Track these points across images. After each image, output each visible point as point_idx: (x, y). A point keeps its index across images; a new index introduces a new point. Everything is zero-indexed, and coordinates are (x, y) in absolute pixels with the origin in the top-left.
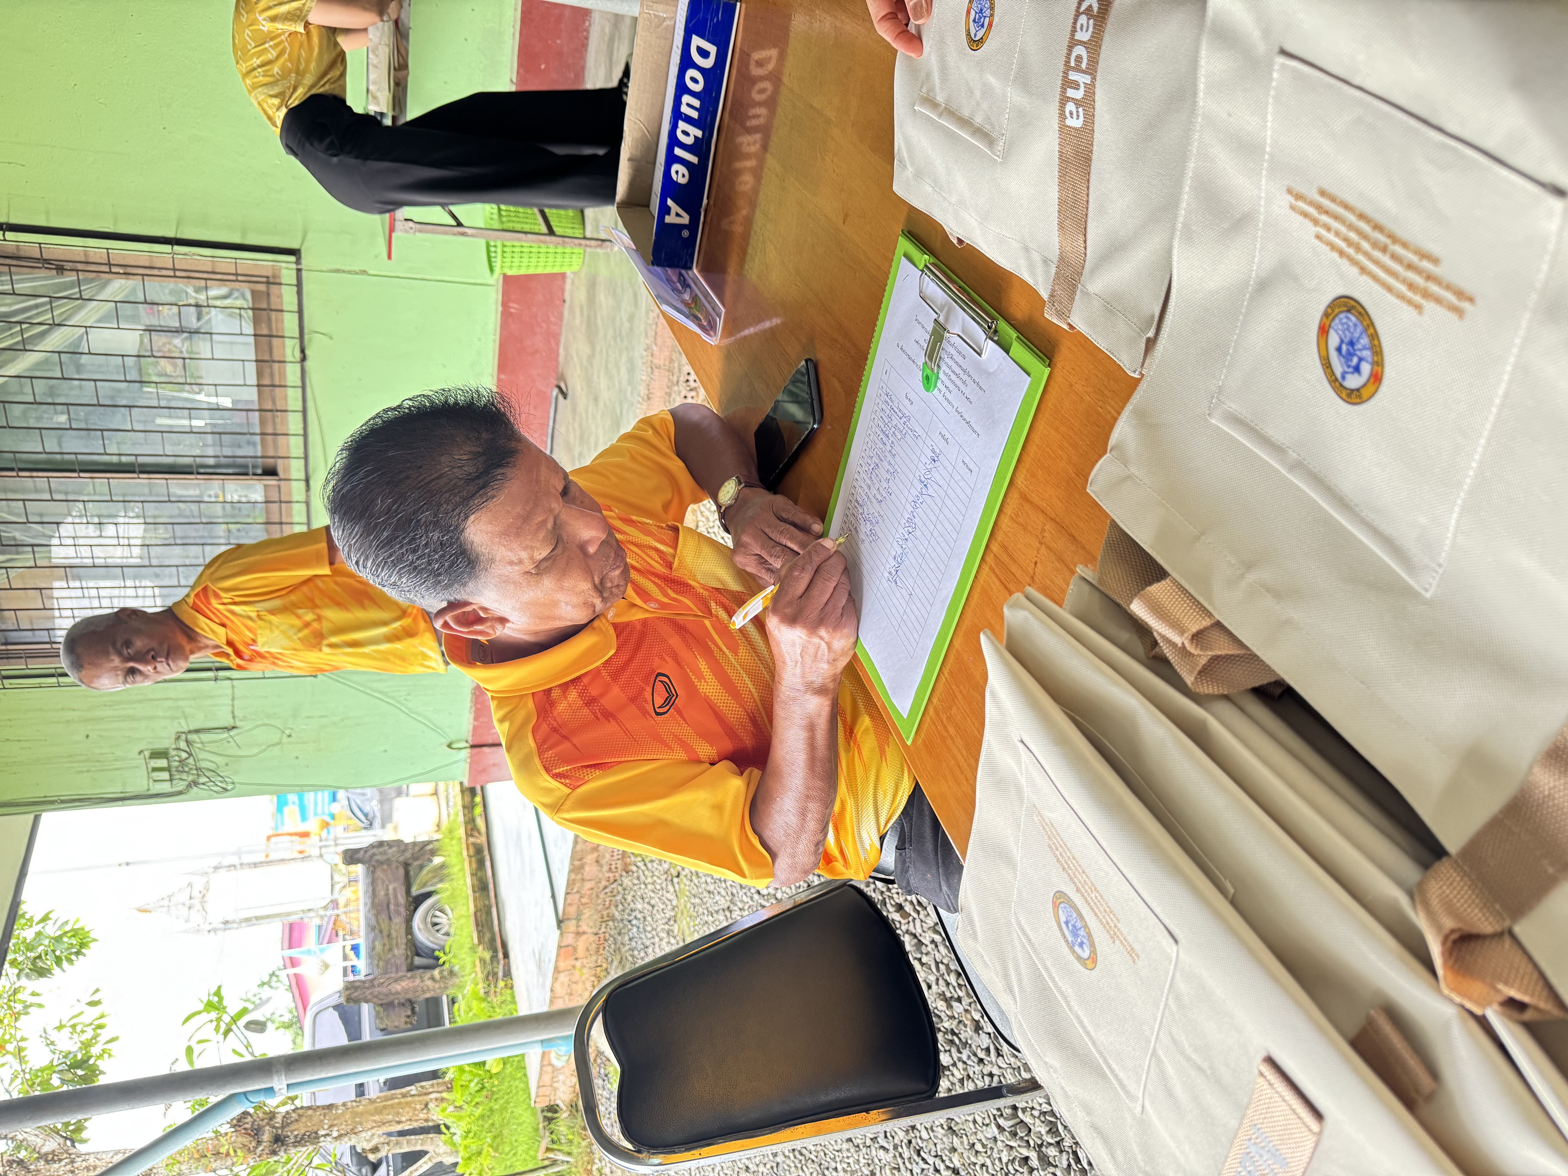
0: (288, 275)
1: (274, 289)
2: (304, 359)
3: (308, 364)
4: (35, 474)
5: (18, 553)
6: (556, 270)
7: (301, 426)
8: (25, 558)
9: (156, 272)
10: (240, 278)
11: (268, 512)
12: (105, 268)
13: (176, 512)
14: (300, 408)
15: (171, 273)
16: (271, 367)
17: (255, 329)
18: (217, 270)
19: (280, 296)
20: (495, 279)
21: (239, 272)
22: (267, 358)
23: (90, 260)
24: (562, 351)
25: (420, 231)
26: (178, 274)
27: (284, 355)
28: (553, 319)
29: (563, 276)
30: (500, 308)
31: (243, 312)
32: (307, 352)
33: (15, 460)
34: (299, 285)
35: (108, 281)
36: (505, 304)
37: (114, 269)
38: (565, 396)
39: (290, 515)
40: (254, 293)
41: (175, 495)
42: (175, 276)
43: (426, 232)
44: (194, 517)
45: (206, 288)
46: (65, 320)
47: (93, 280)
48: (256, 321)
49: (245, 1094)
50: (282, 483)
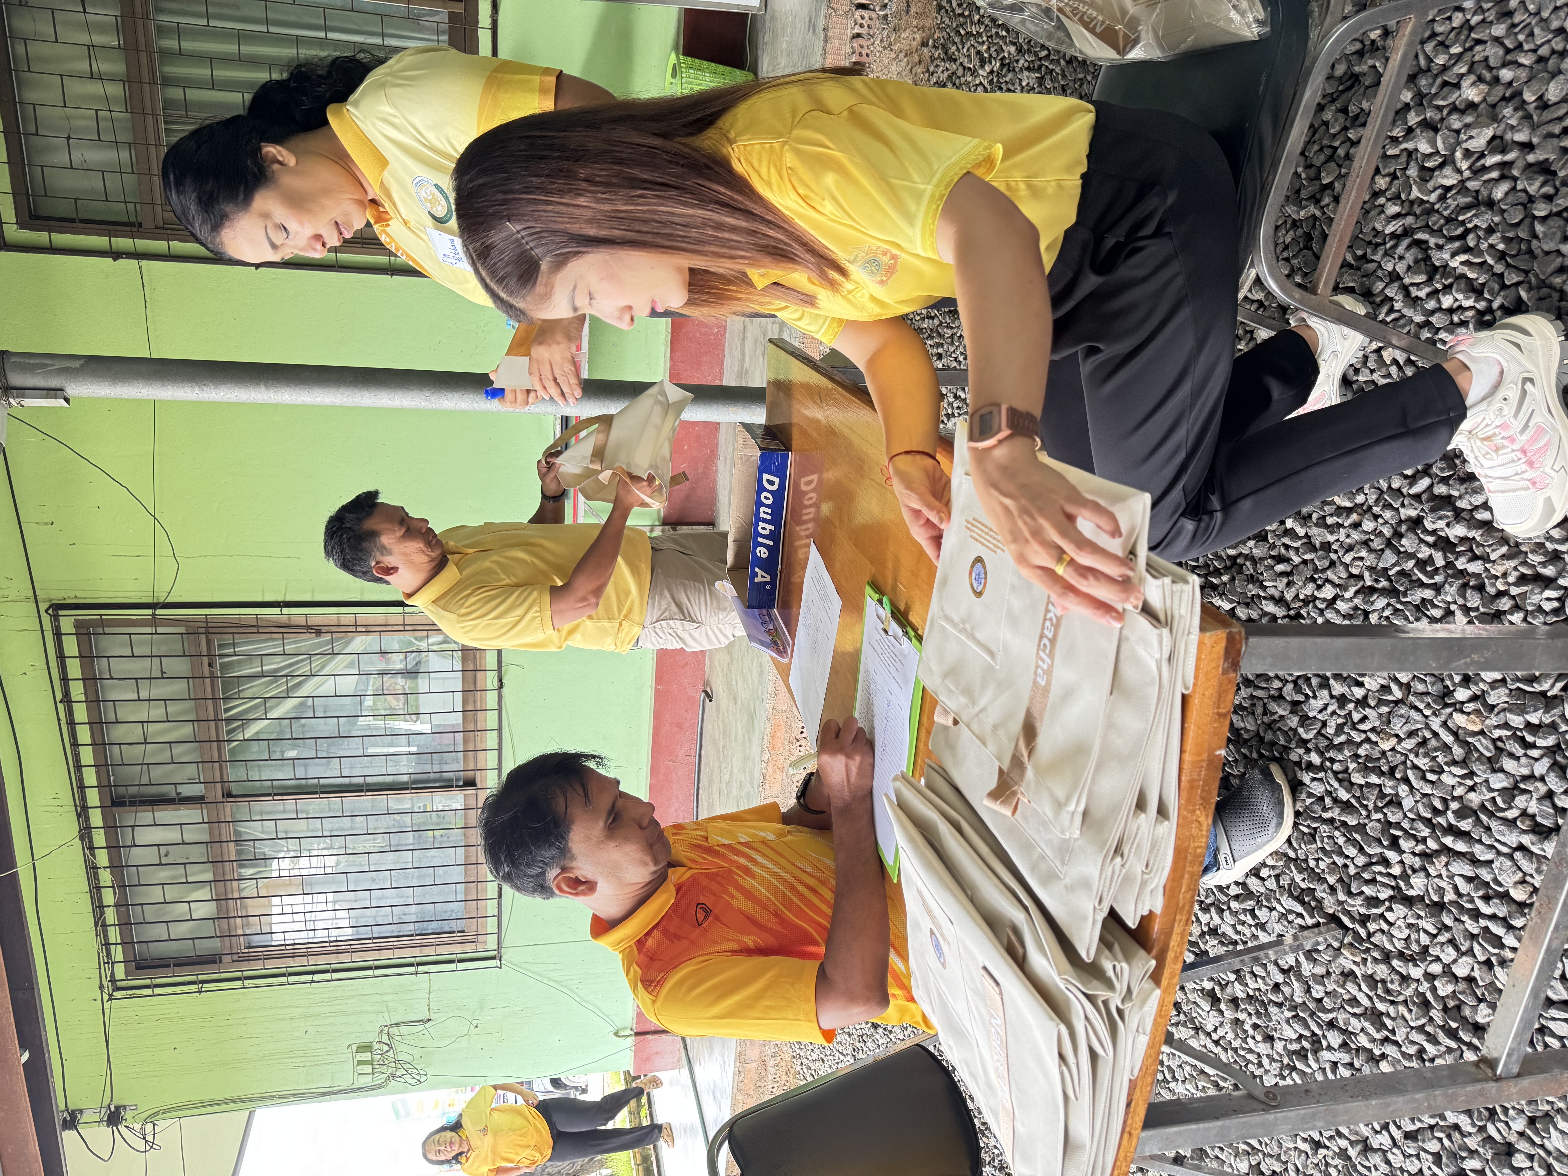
2: (501, 686)
3: (504, 690)
4: (286, 797)
5: (267, 865)
7: (497, 739)
9: (390, 628)
11: (466, 817)
12: (352, 629)
13: (393, 823)
14: (497, 727)
15: (400, 628)
16: (474, 696)
17: (463, 666)
22: (471, 688)
23: (342, 623)
24: (707, 662)
26: (407, 628)
27: (485, 685)
31: (454, 653)
32: (504, 681)
35: (352, 639)
37: (358, 629)
38: (710, 699)
41: (393, 808)
42: (403, 630)
44: (406, 826)
46: (319, 670)
48: (464, 659)
50: (479, 792)
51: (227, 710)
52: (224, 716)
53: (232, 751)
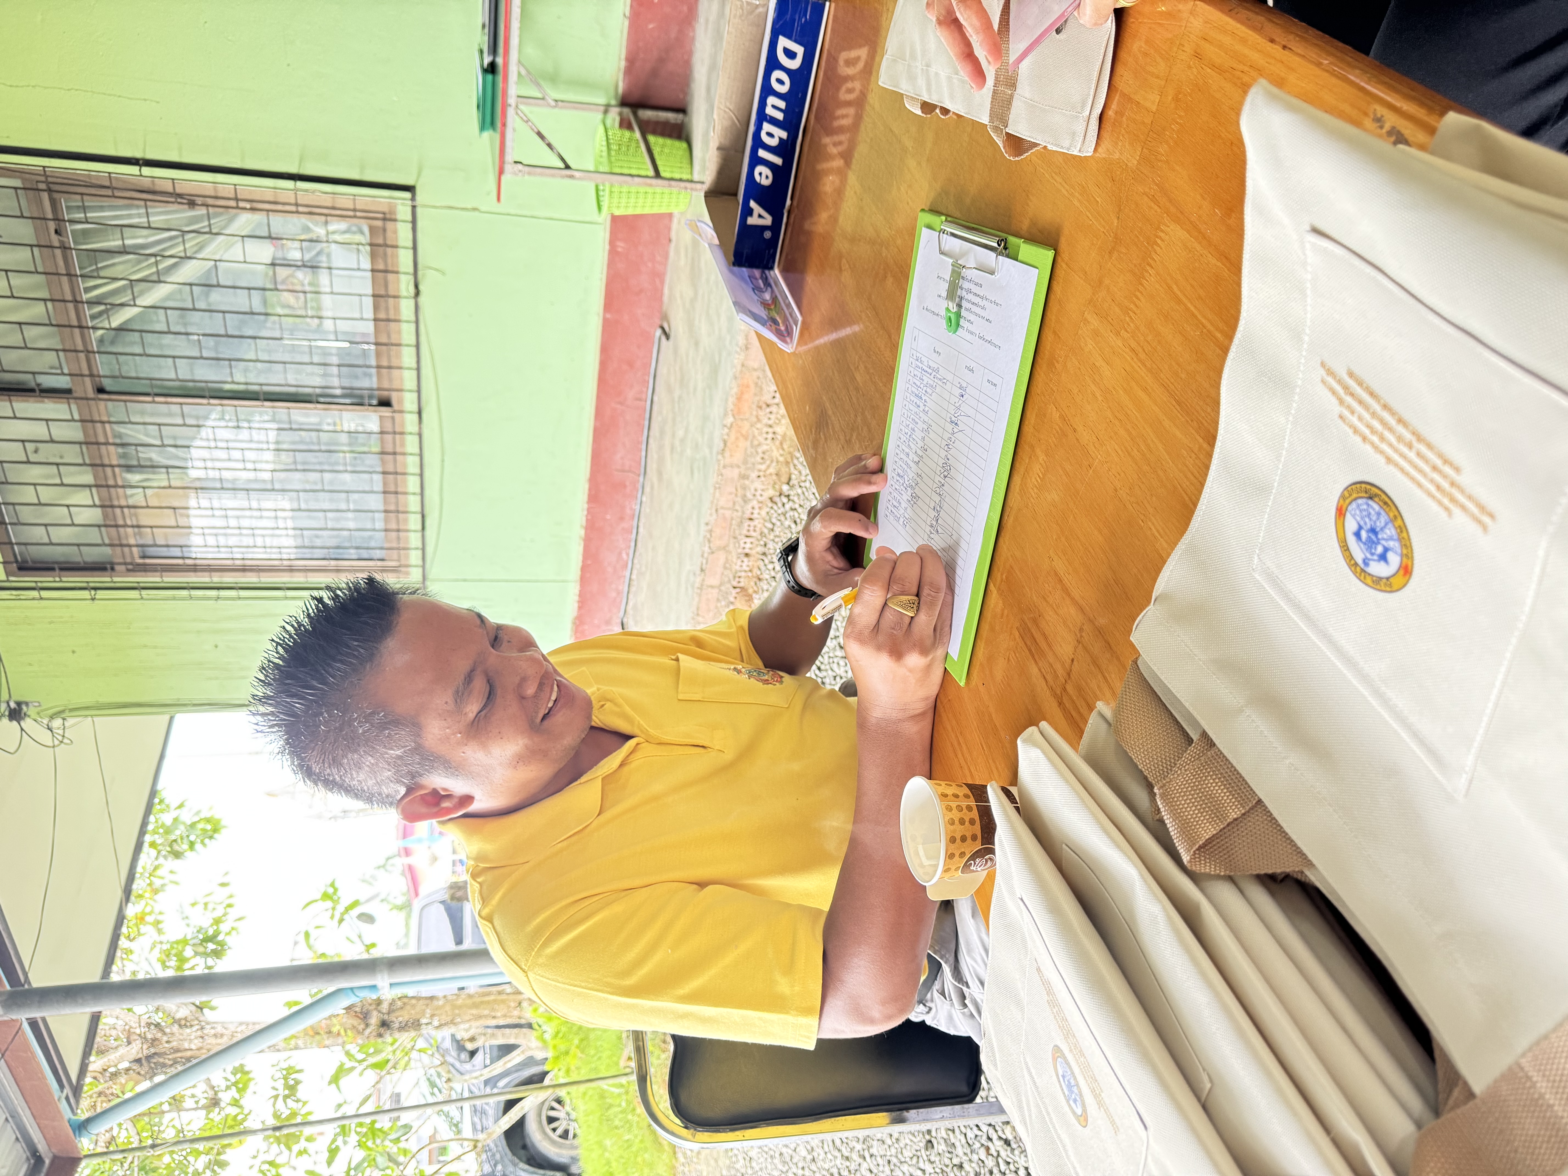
0: (403, 212)
1: (389, 225)
2: (417, 293)
3: (422, 299)
4: (170, 399)
5: (154, 473)
6: (663, 210)
7: (414, 360)
8: (161, 479)
9: (279, 207)
10: (358, 214)
11: (382, 441)
12: (233, 203)
13: (297, 439)
14: (414, 342)
15: (293, 208)
16: (387, 302)
17: (372, 263)
18: (338, 206)
19: (395, 232)
20: (604, 218)
21: (358, 207)
22: (382, 292)
23: (220, 195)
24: (666, 291)
25: (529, 174)
26: (301, 209)
27: (398, 290)
28: (658, 258)
29: (670, 215)
30: (607, 247)
31: (361, 247)
32: (421, 287)
33: (152, 386)
34: (414, 222)
35: (236, 215)
36: (612, 243)
37: (241, 204)
38: (668, 337)
39: (403, 445)
40: (372, 229)
41: (297, 423)
42: (297, 212)
43: (534, 174)
44: (313, 443)
45: (326, 223)
46: (196, 252)
47: (221, 214)
48: (373, 256)
49: (352, 989)
50: (396, 415)
51: (87, 290)
52: (85, 297)
53: (101, 341)
